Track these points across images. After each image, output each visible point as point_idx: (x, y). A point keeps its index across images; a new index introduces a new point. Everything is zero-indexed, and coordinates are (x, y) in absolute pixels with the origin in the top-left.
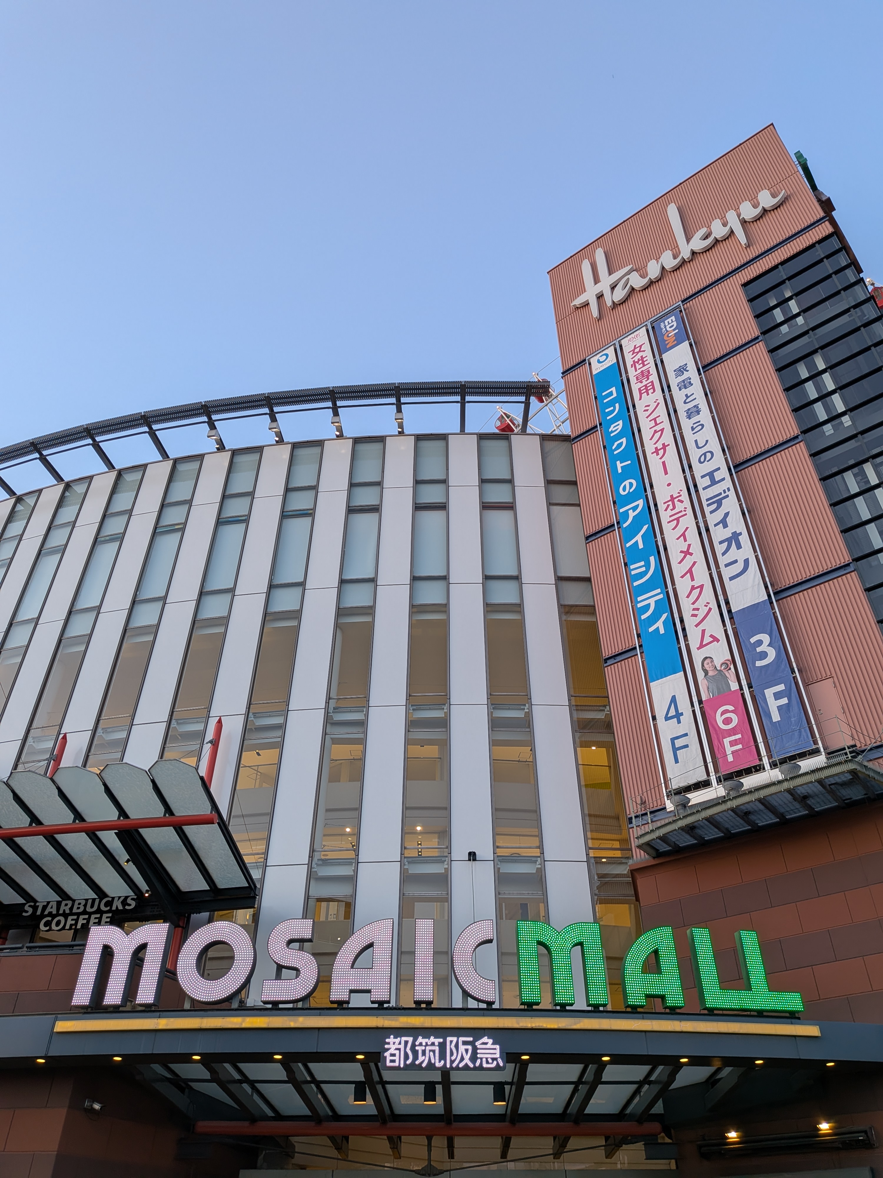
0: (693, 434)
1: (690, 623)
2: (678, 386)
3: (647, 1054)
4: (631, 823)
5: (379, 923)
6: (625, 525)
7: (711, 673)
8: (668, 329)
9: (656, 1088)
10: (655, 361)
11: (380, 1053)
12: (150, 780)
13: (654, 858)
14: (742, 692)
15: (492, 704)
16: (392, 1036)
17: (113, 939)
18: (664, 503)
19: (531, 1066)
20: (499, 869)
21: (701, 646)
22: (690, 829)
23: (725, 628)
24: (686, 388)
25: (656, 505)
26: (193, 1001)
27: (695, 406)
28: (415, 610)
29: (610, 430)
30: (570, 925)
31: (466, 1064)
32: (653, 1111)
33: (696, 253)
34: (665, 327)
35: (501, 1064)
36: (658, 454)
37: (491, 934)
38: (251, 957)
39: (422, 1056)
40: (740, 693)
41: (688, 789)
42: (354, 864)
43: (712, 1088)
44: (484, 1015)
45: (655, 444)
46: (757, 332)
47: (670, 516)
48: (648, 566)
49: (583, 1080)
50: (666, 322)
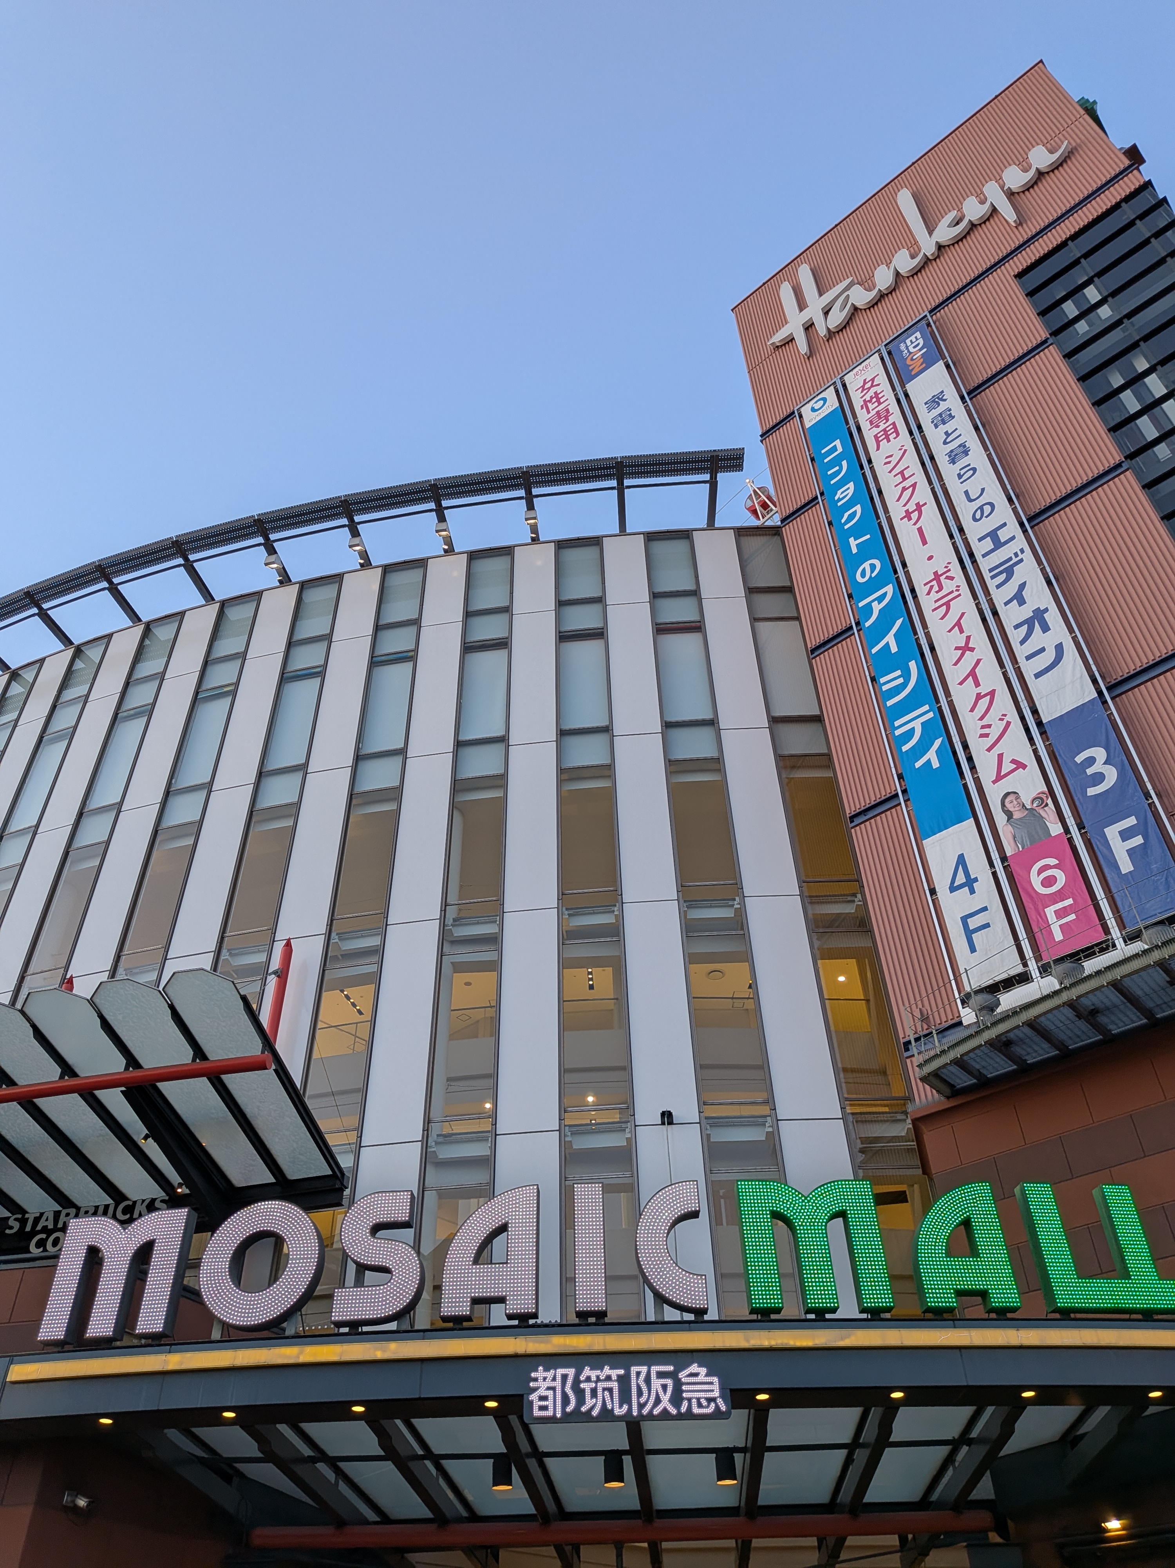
0: (962, 483)
1: (977, 747)
2: (932, 422)
3: (965, 1384)
4: (907, 1050)
5: (515, 1192)
6: (867, 624)
7: (1017, 815)
8: (911, 349)
9: (981, 1451)
10: (896, 395)
11: (522, 1396)
12: (167, 1006)
13: (948, 1098)
14: (1069, 836)
15: (685, 901)
16: (541, 1368)
17: (102, 1236)
18: (925, 585)
19: (774, 1414)
20: (708, 1136)
21: (999, 778)
22: (1003, 1045)
23: (1034, 747)
24: (944, 423)
25: (913, 590)
26: (226, 1326)
27: (960, 446)
28: (565, 776)
29: (836, 498)
30: (823, 1185)
31: (665, 1409)
32: (975, 1495)
33: (944, 247)
34: (907, 347)
35: (723, 1408)
36: (910, 519)
37: (695, 1203)
38: (315, 1254)
39: (592, 1398)
40: (1065, 838)
41: (994, 989)
42: (490, 1138)
43: (1072, 1449)
44: (690, 1330)
45: (905, 505)
46: (1044, 334)
47: (936, 601)
48: (907, 675)
49: (861, 1441)
50: (908, 342)
